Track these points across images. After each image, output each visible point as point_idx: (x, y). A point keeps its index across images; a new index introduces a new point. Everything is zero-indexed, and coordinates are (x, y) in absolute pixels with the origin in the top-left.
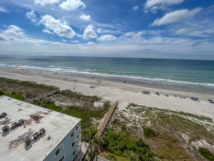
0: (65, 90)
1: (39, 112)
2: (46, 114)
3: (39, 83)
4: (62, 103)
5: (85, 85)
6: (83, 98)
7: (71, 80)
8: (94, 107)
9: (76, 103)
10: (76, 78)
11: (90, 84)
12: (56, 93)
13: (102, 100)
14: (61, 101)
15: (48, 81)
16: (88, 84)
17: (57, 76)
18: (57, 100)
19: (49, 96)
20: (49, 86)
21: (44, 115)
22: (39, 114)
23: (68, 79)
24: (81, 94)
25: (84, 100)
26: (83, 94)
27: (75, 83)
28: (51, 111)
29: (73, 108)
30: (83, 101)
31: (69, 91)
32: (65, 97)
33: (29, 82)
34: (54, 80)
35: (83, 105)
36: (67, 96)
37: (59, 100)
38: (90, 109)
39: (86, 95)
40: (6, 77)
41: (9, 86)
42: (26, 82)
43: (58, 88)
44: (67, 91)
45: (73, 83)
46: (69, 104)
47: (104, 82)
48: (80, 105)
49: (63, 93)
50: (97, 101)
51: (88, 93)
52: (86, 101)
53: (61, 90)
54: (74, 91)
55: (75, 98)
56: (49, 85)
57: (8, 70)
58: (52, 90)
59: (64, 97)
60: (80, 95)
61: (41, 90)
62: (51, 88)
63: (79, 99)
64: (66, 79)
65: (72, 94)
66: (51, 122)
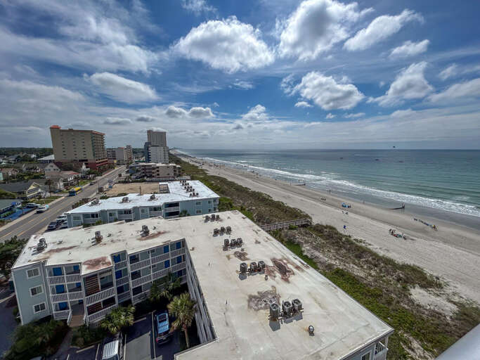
0: (324, 224)
1: (285, 259)
2: (297, 267)
3: (275, 199)
4: (317, 253)
5: (374, 223)
6: (370, 259)
7: (336, 204)
8: (412, 301)
9: (352, 265)
10: (348, 202)
11: (390, 224)
12: (303, 226)
13: (449, 290)
14: (316, 248)
15: (289, 197)
16: (384, 222)
17: (304, 189)
18: (307, 242)
19: (291, 228)
20: (290, 208)
21: (295, 270)
22: (285, 261)
23: (327, 200)
24: (364, 245)
25: (376, 266)
26: (369, 247)
27: (347, 213)
28: (307, 267)
29: (343, 275)
30: (371, 269)
31: (332, 228)
32: (323, 241)
33: (262, 194)
34: (301, 198)
35: (370, 279)
36: (327, 239)
37: (311, 243)
38: (398, 302)
39: (381, 253)
40: (236, 182)
41: (238, 196)
42: (258, 193)
43: (307, 216)
44: (327, 227)
45: (340, 211)
46: (333, 262)
47: (444, 229)
48: (362, 274)
49: (319, 229)
50: (422, 287)
51: (388, 251)
52: (381, 270)
53: (315, 221)
54: (346, 234)
55: (349, 250)
56: (292, 206)
57: (237, 172)
58: (296, 216)
59: (320, 241)
60: (361, 247)
61: (277, 212)
62: (294, 214)
63: (359, 257)
64: (323, 200)
65: (341, 240)
66: (309, 293)
